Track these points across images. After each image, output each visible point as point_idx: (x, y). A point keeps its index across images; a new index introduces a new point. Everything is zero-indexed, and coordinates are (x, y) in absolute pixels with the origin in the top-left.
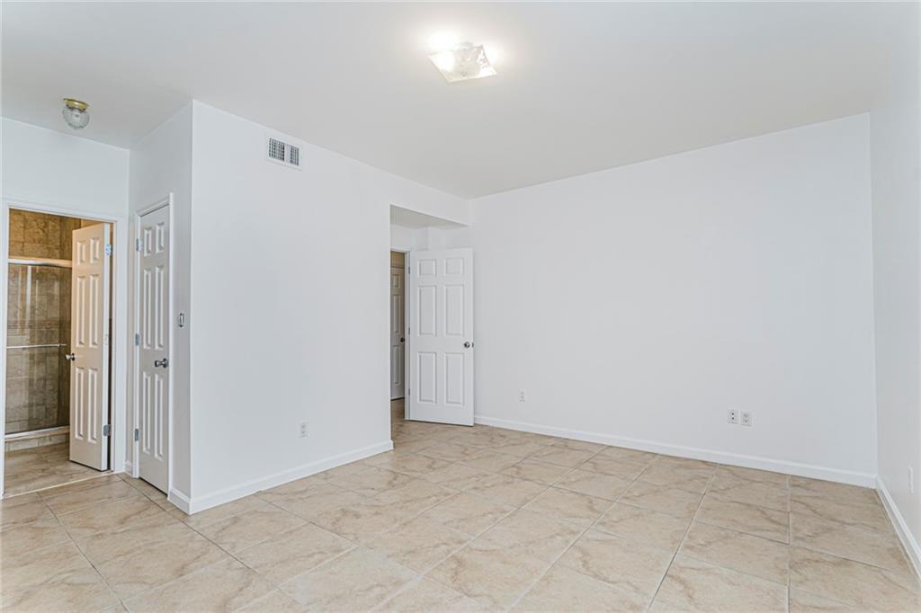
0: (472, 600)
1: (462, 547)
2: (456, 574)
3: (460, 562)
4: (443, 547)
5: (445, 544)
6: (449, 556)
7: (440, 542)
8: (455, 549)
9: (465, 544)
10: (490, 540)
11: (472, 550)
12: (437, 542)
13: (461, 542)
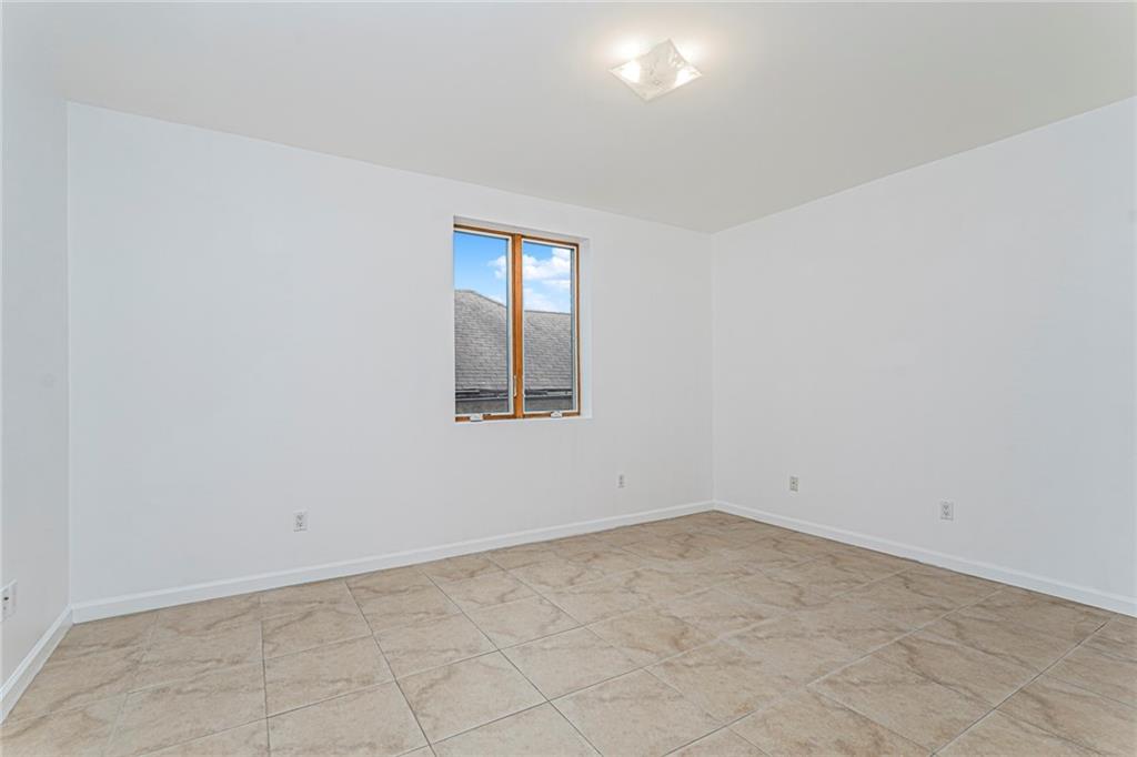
0: (674, 614)
1: (667, 659)
2: (683, 634)
3: (675, 643)
4: (691, 662)
5: (687, 666)
6: (685, 652)
7: (694, 669)
8: (677, 658)
9: (663, 661)
10: (630, 660)
11: (657, 653)
12: (697, 671)
13: (667, 665)
